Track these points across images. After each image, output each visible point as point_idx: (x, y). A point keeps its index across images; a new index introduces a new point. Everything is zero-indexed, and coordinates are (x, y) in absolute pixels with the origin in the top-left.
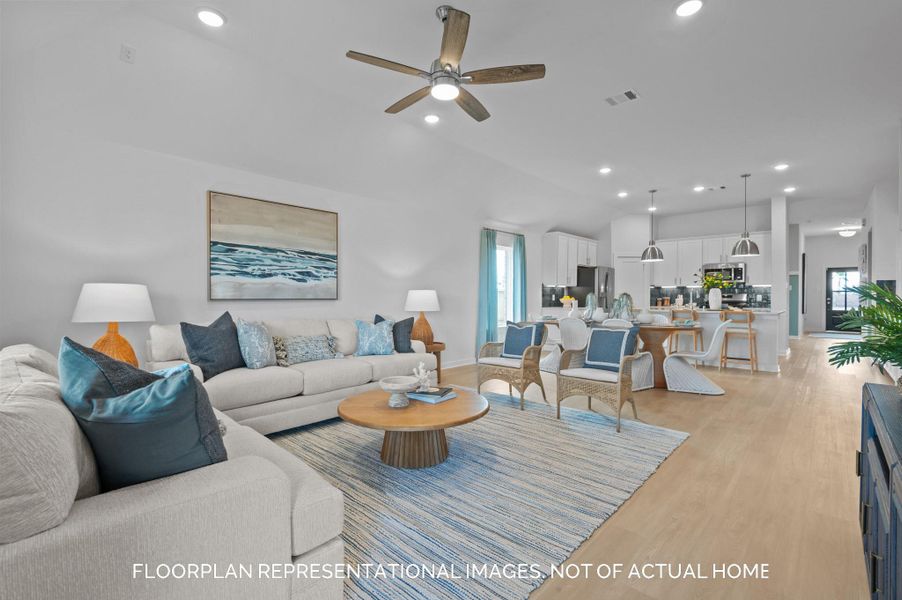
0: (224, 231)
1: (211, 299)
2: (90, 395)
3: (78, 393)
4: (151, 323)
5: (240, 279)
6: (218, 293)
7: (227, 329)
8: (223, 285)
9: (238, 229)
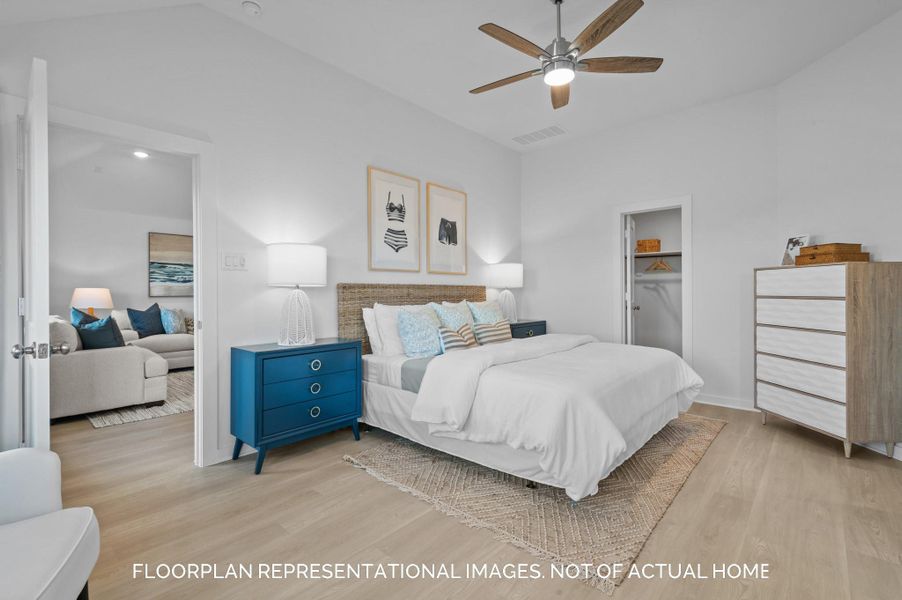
0: (159, 255)
1: (150, 296)
2: (81, 323)
3: (77, 323)
4: (111, 310)
5: (169, 284)
6: (155, 292)
7: (155, 313)
8: (158, 288)
9: (167, 254)
